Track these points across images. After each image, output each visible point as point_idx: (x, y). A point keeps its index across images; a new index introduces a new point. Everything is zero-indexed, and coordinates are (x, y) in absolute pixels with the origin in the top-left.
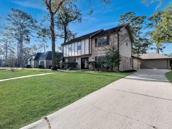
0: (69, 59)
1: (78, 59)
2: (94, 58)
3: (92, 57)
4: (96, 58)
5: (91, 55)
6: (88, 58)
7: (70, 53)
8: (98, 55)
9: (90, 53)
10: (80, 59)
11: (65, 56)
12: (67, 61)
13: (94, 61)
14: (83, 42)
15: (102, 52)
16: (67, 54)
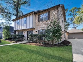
0: (18, 32)
1: (25, 32)
2: (37, 31)
3: (36, 30)
4: (39, 31)
5: (35, 28)
6: (32, 31)
7: (18, 27)
8: (41, 29)
9: (34, 27)
10: (26, 32)
11: (14, 29)
12: (17, 33)
13: (37, 34)
14: (28, 17)
15: (44, 26)
16: (17, 27)
